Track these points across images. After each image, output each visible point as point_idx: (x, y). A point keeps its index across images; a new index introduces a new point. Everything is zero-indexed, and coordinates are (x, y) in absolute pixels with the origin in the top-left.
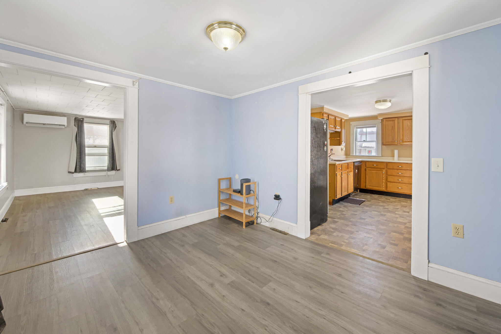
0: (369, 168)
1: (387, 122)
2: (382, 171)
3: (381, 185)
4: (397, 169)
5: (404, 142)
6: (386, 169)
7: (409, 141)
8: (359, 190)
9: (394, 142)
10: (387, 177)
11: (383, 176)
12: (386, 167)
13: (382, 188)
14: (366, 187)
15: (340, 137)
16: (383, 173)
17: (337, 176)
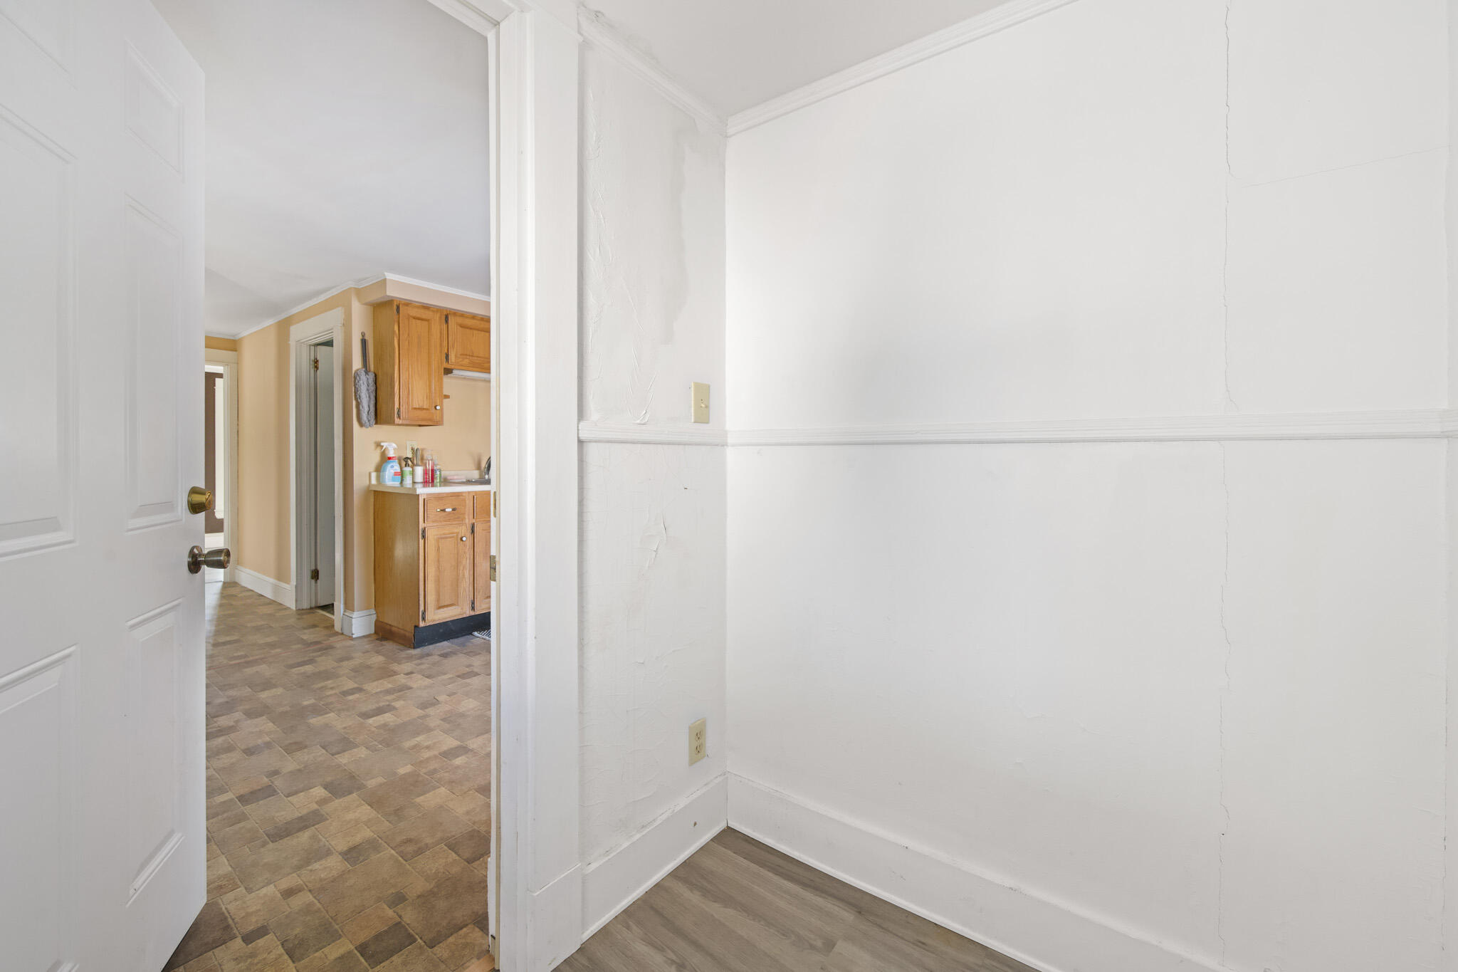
17: (424, 537)
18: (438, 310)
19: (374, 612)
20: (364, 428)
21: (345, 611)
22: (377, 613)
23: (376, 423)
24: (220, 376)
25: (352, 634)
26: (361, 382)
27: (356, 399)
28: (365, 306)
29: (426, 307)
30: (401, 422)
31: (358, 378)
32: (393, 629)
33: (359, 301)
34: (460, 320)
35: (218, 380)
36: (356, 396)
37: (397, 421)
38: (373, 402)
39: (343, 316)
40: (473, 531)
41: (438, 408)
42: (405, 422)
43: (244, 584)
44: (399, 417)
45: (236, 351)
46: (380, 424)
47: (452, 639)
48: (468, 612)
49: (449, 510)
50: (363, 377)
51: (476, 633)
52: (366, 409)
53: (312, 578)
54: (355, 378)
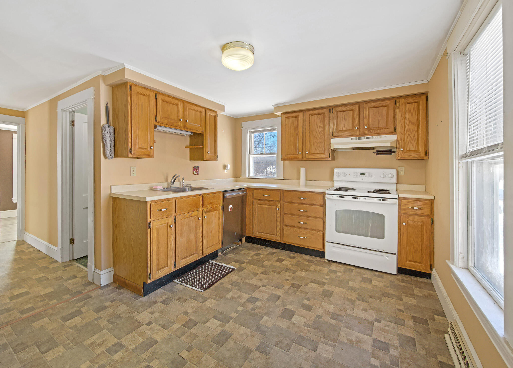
0: (257, 199)
1: (287, 120)
2: (276, 206)
3: (275, 232)
4: (298, 204)
5: (312, 154)
6: (281, 202)
7: (318, 152)
8: (244, 239)
9: (297, 153)
10: (283, 216)
11: (278, 215)
12: (282, 199)
13: (276, 236)
14: (254, 234)
15: (203, 145)
16: (278, 209)
17: (150, 228)
18: (151, 90)
19: (113, 269)
20: (107, 159)
21: (95, 269)
22: (115, 270)
23: (115, 157)
24: (15, 132)
25: (101, 284)
26: (106, 132)
27: (103, 142)
28: (109, 87)
29: (145, 88)
30: (132, 156)
31: (104, 129)
32: (127, 281)
33: (105, 83)
34: (163, 97)
35: (14, 134)
36: (103, 140)
37: (130, 155)
38: (113, 144)
39: (94, 93)
40: (175, 221)
41: (152, 148)
42: (134, 156)
43: (28, 242)
44: (131, 153)
45: (24, 117)
46: (117, 157)
47: (163, 286)
48: (173, 269)
49: (164, 210)
50: (107, 129)
51: (176, 280)
52: (109, 148)
53: (70, 244)
54: (102, 129)
